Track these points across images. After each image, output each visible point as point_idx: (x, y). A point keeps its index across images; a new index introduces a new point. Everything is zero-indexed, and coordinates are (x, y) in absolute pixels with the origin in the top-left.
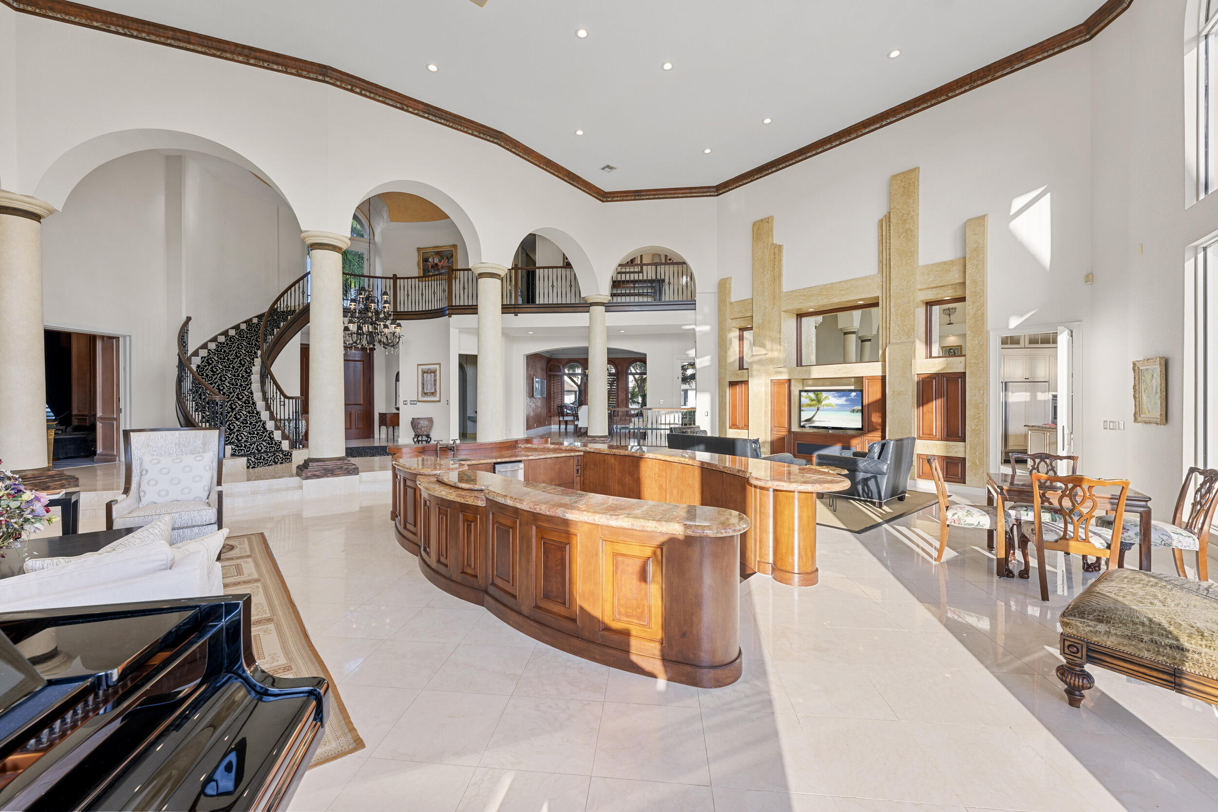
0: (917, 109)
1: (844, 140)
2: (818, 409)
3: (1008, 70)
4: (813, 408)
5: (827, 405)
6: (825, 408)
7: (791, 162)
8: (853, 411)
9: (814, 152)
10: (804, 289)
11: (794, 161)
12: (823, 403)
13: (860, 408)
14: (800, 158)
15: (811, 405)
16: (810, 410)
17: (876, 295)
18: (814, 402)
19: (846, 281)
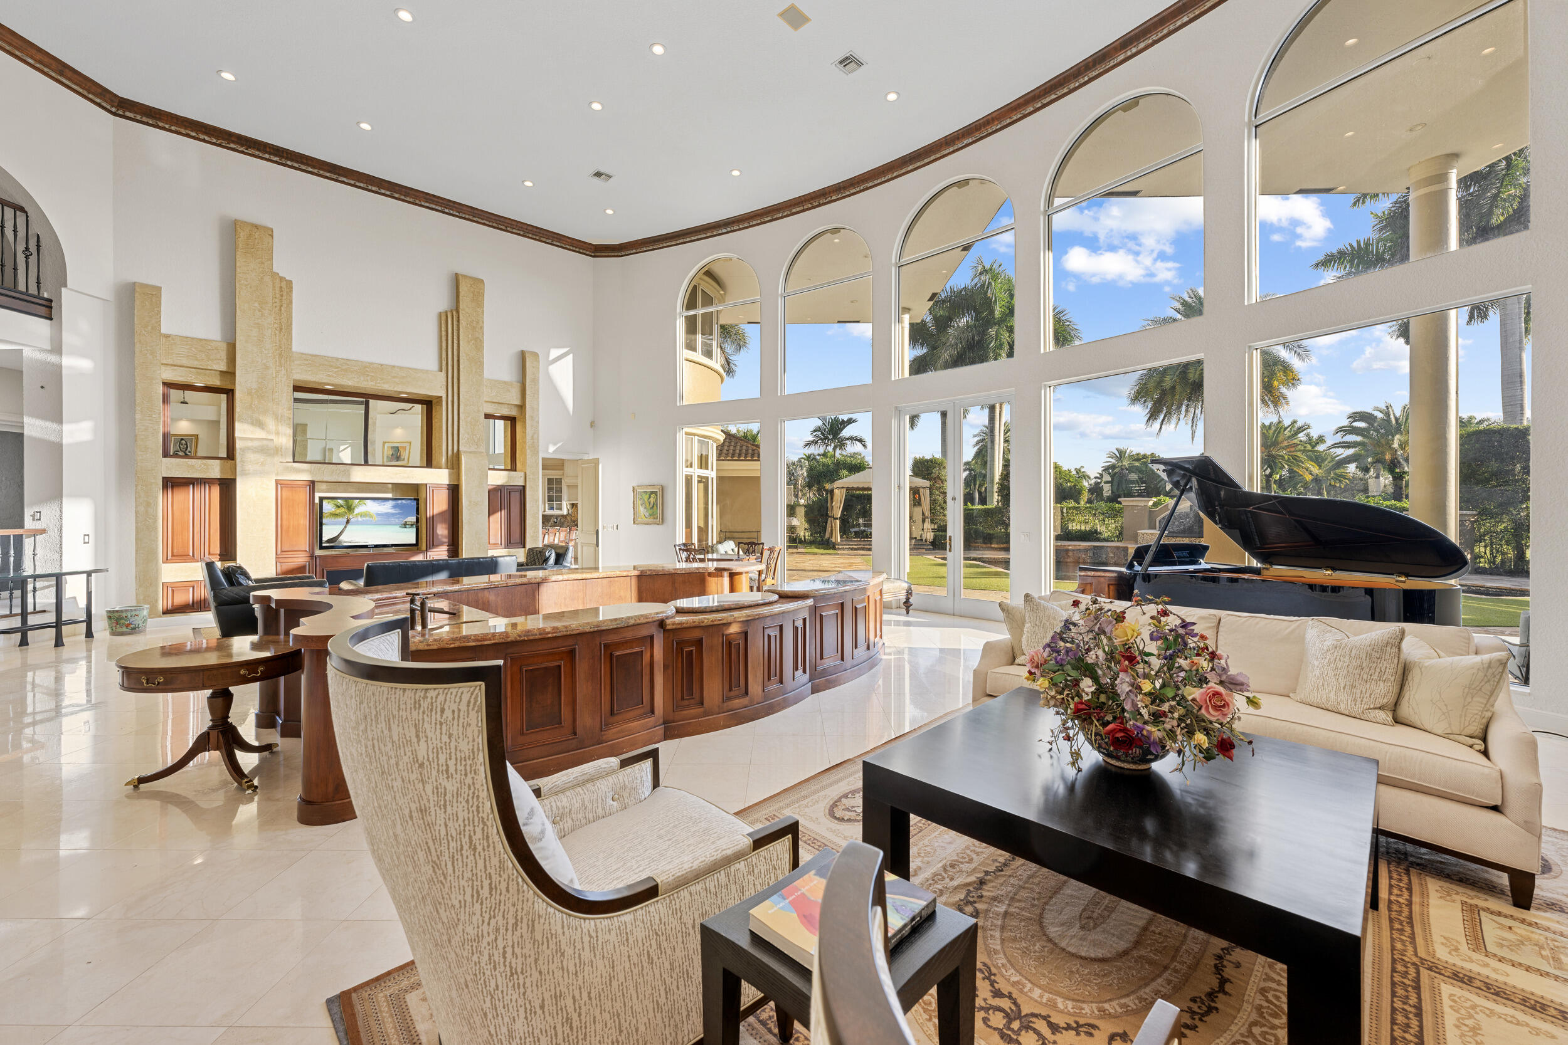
0: (480, 220)
1: (397, 195)
2: (348, 522)
3: (550, 241)
4: (340, 519)
5: (363, 515)
6: (360, 519)
7: (310, 169)
8: (405, 525)
9: (353, 182)
10: (338, 359)
11: (316, 171)
12: (357, 511)
13: (413, 519)
14: (328, 175)
15: (336, 515)
16: (335, 524)
17: (439, 395)
18: (342, 510)
19: (401, 368)
